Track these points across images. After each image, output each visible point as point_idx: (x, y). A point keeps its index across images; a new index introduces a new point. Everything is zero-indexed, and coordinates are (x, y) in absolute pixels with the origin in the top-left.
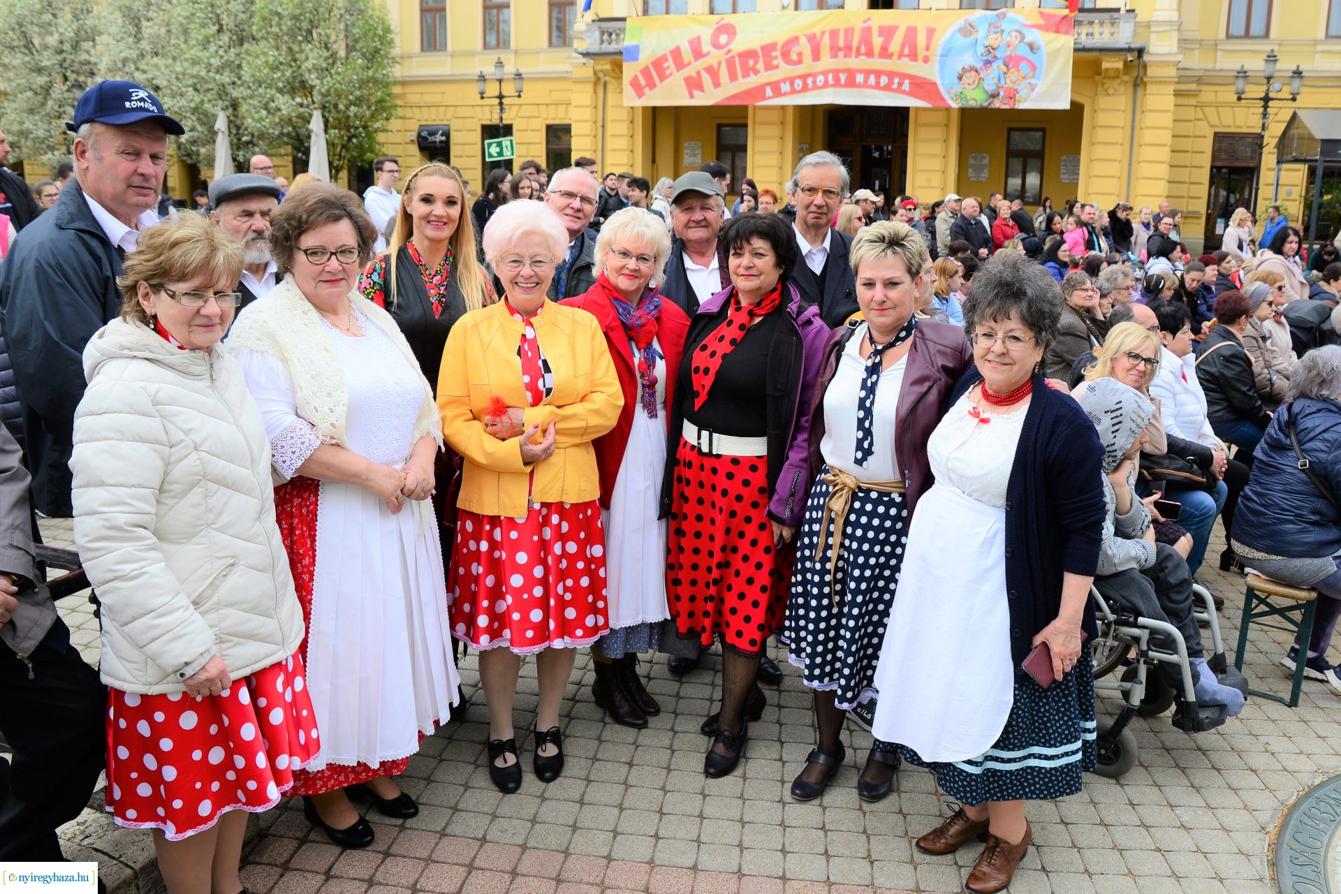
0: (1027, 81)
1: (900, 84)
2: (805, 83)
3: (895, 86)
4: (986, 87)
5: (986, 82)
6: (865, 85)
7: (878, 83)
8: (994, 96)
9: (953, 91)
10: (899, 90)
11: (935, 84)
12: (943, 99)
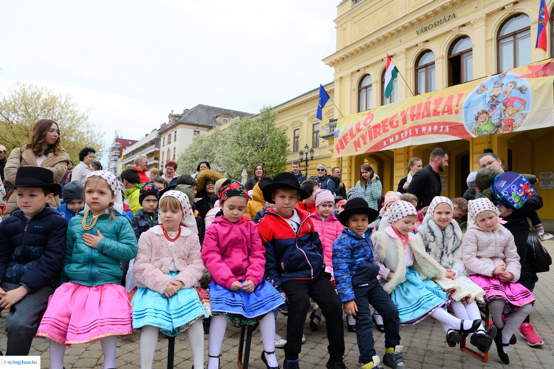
0: (520, 113)
1: (444, 129)
2: (400, 136)
3: (441, 130)
4: (493, 122)
5: (493, 118)
6: (427, 132)
7: (433, 130)
8: (499, 126)
9: (473, 128)
10: (444, 133)
11: (462, 125)
12: (467, 133)
